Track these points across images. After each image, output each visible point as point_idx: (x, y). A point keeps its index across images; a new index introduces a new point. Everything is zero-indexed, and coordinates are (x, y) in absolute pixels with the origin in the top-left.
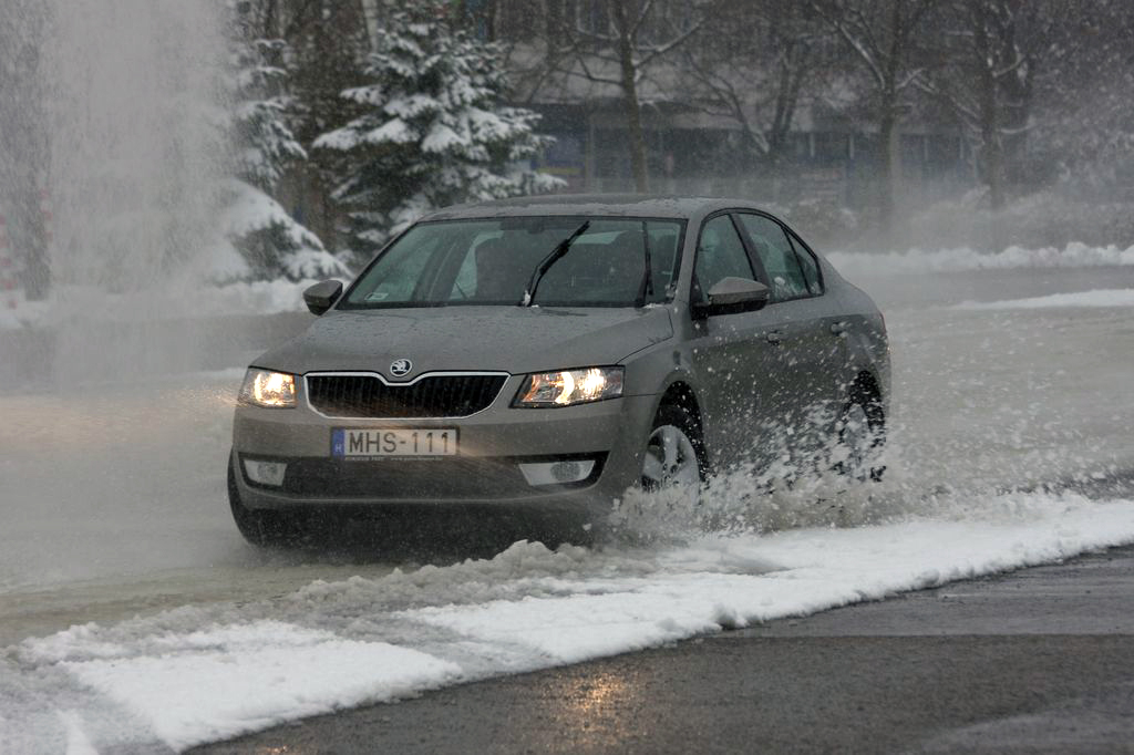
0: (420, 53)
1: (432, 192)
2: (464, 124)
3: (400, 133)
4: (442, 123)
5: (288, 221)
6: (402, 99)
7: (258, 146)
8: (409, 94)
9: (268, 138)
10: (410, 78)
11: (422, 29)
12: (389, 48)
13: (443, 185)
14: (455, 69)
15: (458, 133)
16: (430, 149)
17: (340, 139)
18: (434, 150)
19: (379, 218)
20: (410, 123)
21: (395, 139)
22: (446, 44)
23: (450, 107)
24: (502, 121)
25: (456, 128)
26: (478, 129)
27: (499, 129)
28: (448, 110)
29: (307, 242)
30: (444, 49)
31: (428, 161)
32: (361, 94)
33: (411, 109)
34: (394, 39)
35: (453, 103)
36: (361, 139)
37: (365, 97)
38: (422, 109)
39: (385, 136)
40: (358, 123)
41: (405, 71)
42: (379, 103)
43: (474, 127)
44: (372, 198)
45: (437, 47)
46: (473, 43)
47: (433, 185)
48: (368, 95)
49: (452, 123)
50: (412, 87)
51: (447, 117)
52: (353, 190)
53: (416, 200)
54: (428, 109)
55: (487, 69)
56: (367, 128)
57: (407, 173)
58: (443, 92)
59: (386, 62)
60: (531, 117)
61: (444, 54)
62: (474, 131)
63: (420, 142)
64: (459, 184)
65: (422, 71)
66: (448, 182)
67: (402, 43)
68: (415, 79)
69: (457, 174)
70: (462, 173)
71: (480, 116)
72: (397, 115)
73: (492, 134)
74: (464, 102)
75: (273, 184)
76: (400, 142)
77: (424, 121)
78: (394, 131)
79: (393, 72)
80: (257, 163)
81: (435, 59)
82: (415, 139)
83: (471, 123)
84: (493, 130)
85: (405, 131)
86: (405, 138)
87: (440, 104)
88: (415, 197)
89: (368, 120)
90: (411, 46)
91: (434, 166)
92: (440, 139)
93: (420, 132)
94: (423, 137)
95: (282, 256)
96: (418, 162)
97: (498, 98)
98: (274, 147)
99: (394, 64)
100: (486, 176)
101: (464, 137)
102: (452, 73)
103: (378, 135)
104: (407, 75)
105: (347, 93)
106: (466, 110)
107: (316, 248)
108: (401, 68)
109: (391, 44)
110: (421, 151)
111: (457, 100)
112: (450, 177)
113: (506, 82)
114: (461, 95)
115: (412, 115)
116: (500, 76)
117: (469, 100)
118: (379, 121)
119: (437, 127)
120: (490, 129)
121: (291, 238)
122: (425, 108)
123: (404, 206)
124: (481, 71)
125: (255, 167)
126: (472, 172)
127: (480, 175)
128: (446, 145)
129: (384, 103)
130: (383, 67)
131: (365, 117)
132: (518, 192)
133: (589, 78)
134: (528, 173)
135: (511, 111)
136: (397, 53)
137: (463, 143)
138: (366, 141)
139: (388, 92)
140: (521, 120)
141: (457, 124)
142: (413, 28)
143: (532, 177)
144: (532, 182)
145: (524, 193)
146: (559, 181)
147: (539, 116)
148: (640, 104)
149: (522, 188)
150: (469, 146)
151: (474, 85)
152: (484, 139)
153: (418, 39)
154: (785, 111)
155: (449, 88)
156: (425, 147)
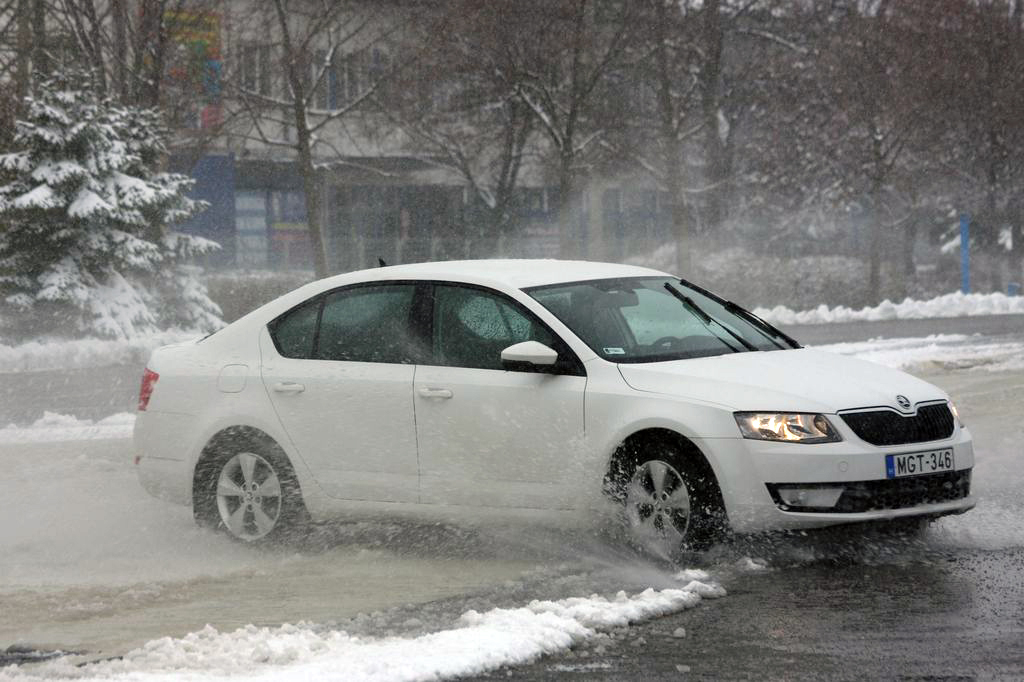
0: (67, 121)
1: (79, 257)
2: (111, 189)
3: (46, 199)
4: (89, 188)
6: (49, 165)
8: (56, 159)
10: (57, 144)
11: (69, 96)
12: (37, 115)
13: (91, 249)
14: (102, 136)
15: (105, 199)
16: (76, 214)
18: (80, 215)
19: (28, 283)
20: (57, 188)
21: (41, 204)
22: (93, 111)
23: (97, 173)
24: (149, 186)
25: (103, 193)
26: (124, 194)
27: (144, 194)
28: (93, 175)
30: (90, 116)
31: (75, 226)
32: (10, 160)
33: (57, 175)
34: (42, 106)
35: (100, 170)
36: (9, 204)
37: (14, 163)
38: (67, 175)
39: (31, 201)
40: (6, 189)
41: (52, 138)
42: (27, 169)
43: (121, 192)
44: (20, 262)
45: (84, 113)
46: (129, 109)
47: (81, 249)
48: (17, 161)
49: (99, 189)
50: (57, 153)
51: (94, 183)
53: (63, 265)
54: (73, 175)
55: (142, 135)
56: (15, 194)
57: (54, 238)
58: (90, 157)
59: (33, 129)
60: (184, 182)
61: (90, 122)
62: (121, 197)
63: (67, 206)
64: (105, 249)
65: (69, 138)
66: (95, 247)
67: (48, 110)
68: (63, 145)
69: (104, 239)
70: (109, 238)
71: (128, 182)
72: (45, 181)
73: (137, 200)
74: (110, 168)
76: (46, 207)
77: (70, 188)
78: (41, 197)
79: (39, 139)
81: (81, 125)
82: (61, 205)
83: (118, 188)
84: (139, 196)
85: (52, 197)
86: (51, 203)
87: (86, 171)
88: (62, 262)
89: (15, 186)
90: (58, 113)
91: (82, 230)
92: (86, 204)
93: (67, 198)
94: (69, 202)
96: (64, 228)
97: (145, 164)
99: (41, 131)
100: (132, 240)
101: (110, 203)
102: (100, 139)
103: (24, 201)
104: (54, 141)
106: (113, 176)
108: (47, 135)
109: (38, 112)
110: (67, 216)
111: (104, 167)
112: (97, 241)
113: (161, 147)
114: (107, 161)
115: (58, 181)
116: (155, 141)
117: (115, 166)
118: (27, 187)
119: (83, 193)
120: (136, 194)
122: (71, 174)
123: (53, 271)
124: (136, 137)
126: (119, 236)
127: (126, 239)
128: (92, 211)
129: (33, 169)
130: (30, 133)
131: (14, 183)
132: (173, 255)
133: (265, 142)
134: (183, 236)
135: (166, 176)
136: (44, 120)
137: (109, 207)
138: (13, 207)
139: (36, 158)
140: (175, 184)
141: (103, 189)
142: (60, 96)
143: (187, 240)
144: (187, 245)
145: (179, 256)
146: (213, 244)
147: (193, 181)
148: (315, 167)
149: (177, 251)
150: (114, 211)
151: (129, 151)
152: (130, 204)
153: (65, 106)
154: (511, 168)
155: (96, 155)
156: (71, 212)
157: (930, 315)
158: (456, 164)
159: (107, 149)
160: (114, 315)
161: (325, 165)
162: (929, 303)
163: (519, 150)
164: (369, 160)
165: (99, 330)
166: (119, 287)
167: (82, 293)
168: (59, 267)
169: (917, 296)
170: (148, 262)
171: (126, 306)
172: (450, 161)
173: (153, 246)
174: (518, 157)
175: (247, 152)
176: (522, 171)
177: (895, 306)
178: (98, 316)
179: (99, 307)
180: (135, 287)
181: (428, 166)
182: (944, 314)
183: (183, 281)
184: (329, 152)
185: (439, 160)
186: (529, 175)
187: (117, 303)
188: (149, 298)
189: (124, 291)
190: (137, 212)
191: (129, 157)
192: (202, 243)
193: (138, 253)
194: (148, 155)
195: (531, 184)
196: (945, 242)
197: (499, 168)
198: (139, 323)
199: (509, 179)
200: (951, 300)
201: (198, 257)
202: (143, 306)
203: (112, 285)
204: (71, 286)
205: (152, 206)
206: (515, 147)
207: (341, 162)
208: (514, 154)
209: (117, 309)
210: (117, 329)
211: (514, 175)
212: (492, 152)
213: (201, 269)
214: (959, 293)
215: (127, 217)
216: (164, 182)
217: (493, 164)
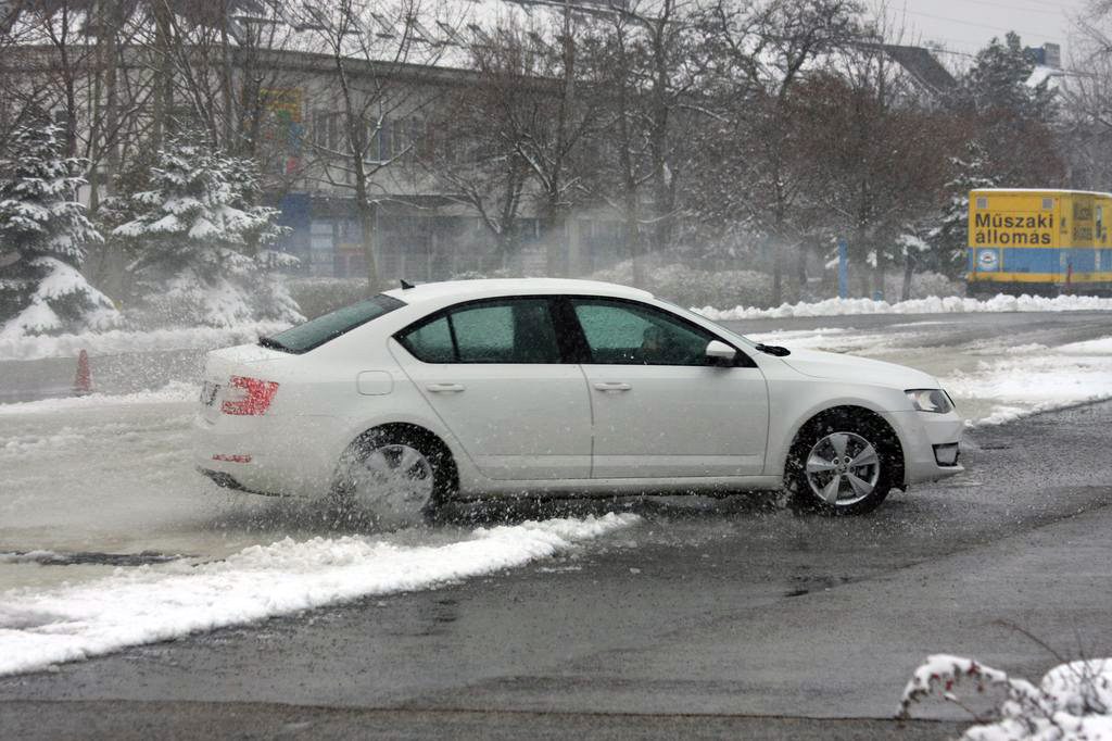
0: (188, 168)
1: (197, 267)
2: (220, 218)
3: (173, 225)
4: (204, 217)
5: (88, 288)
6: (175, 200)
7: (68, 234)
8: (180, 196)
9: (76, 229)
10: (181, 185)
11: (189, 150)
12: (166, 164)
13: (205, 262)
14: (214, 179)
15: (215, 225)
16: (194, 236)
17: (132, 228)
18: (197, 236)
19: (158, 286)
20: (180, 217)
21: (169, 229)
22: (208, 162)
23: (210, 206)
24: (248, 216)
25: (213, 221)
26: (230, 221)
27: (244, 222)
28: (208, 208)
29: (103, 303)
30: (205, 165)
31: (193, 245)
32: (146, 196)
33: (181, 207)
34: (170, 157)
35: (212, 203)
36: (146, 228)
37: (149, 198)
38: (189, 207)
39: (162, 227)
40: (144, 217)
41: (177, 180)
42: (159, 203)
43: (227, 220)
44: (153, 271)
45: (201, 163)
46: (234, 160)
47: (197, 261)
48: (152, 197)
49: (211, 218)
50: (181, 191)
51: (207, 213)
52: (139, 266)
53: (185, 273)
54: (192, 207)
55: (243, 178)
56: (151, 221)
57: (178, 253)
58: (205, 195)
59: (162, 173)
60: (273, 213)
61: (205, 168)
62: (227, 223)
63: (188, 230)
64: (215, 261)
65: (189, 181)
66: (208, 260)
67: (175, 160)
68: (185, 185)
69: (214, 254)
70: (218, 253)
71: (232, 213)
72: (172, 212)
73: (239, 226)
74: (219, 201)
75: (80, 261)
76: (173, 231)
77: (190, 216)
78: (169, 223)
79: (168, 181)
80: (68, 246)
81: (199, 171)
82: (183, 229)
83: (225, 217)
84: (240, 223)
85: (177, 224)
86: (176, 228)
87: (202, 204)
88: (185, 270)
89: (151, 216)
90: (182, 162)
91: (198, 248)
92: (202, 229)
93: (187, 224)
94: (189, 227)
95: (85, 313)
96: (185, 246)
97: (245, 200)
98: (80, 235)
99: (169, 175)
100: (235, 255)
101: (219, 228)
102: (212, 181)
103: (156, 226)
104: (179, 183)
105: (137, 196)
106: (221, 208)
107: (109, 307)
108: (174, 178)
109: (167, 161)
110: (188, 237)
111: (215, 201)
112: (209, 256)
113: (257, 187)
114: (217, 198)
115: (181, 212)
116: (252, 183)
117: (223, 201)
118: (159, 216)
119: (200, 220)
120: (238, 221)
121: (90, 300)
123: (178, 277)
124: (239, 180)
125: (66, 249)
126: (225, 252)
127: (231, 254)
128: (205, 233)
129: (163, 203)
130: (161, 177)
131: (150, 213)
132: (264, 266)
133: (332, 183)
134: (272, 252)
135: (260, 208)
136: (172, 167)
137: (218, 231)
138: (148, 230)
139: (165, 195)
140: (267, 214)
141: (214, 218)
142: (183, 149)
143: (275, 255)
144: (275, 259)
145: (269, 267)
146: (294, 258)
147: (280, 212)
148: (369, 202)
149: (267, 263)
150: (222, 234)
151: (233, 190)
152: (233, 228)
153: (187, 157)
154: (512, 204)
155: (209, 193)
156: (191, 234)
157: (817, 314)
158: (472, 201)
159: (217, 189)
160: (221, 309)
161: (376, 201)
162: (817, 305)
163: (518, 191)
164: (408, 198)
165: (211, 321)
166: (225, 290)
167: (198, 294)
168: (182, 275)
169: (808, 301)
170: (247, 272)
171: (229, 303)
172: (468, 199)
173: (249, 260)
174: (518, 196)
175: (320, 191)
176: (520, 206)
177: (791, 307)
178: (209, 310)
179: (210, 304)
180: (237, 290)
181: (453, 202)
182: (827, 313)
183: (272, 285)
184: (379, 191)
185: (459, 198)
186: (525, 209)
187: (223, 301)
188: (247, 298)
189: (228, 292)
190: (238, 235)
191: (233, 195)
192: (286, 257)
193: (239, 265)
194: (247, 193)
195: (527, 215)
196: (829, 260)
197: (504, 204)
198: (239, 316)
199: (510, 213)
200: (832, 303)
201: (282, 268)
202: (243, 305)
203: (220, 288)
204: (190, 288)
205: (250, 230)
206: (515, 188)
207: (388, 199)
208: (515, 194)
209: (223, 305)
210: (224, 320)
211: (514, 210)
212: (500, 191)
213: (284, 277)
214: (838, 298)
215: (232, 238)
216: (258, 213)
217: (499, 200)
